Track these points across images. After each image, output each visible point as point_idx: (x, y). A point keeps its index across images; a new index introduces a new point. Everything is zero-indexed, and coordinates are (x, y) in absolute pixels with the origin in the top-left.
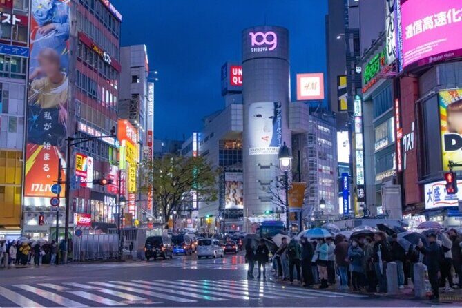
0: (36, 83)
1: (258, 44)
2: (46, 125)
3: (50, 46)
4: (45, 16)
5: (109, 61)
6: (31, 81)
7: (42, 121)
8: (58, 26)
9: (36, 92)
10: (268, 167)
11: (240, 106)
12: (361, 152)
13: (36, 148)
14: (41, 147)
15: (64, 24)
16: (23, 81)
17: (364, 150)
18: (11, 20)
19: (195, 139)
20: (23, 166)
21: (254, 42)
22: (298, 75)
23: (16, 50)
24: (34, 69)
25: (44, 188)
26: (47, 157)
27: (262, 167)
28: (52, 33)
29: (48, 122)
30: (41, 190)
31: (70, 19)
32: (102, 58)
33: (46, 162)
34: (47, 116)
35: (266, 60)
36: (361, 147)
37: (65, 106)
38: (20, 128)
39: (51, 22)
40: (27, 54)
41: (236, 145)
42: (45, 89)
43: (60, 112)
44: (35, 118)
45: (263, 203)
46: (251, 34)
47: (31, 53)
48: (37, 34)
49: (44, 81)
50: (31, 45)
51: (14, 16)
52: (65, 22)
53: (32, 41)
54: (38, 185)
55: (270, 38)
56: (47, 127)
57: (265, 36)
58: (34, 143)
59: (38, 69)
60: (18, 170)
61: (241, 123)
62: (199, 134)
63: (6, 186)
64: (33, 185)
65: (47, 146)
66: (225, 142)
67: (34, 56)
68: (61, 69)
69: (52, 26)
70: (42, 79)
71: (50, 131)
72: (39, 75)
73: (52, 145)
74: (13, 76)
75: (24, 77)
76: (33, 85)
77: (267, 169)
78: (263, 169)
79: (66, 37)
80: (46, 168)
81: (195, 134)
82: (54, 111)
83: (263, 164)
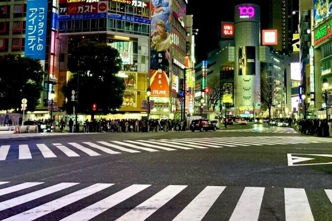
0: (154, 38)
1: (243, 13)
2: (160, 60)
3: (160, 19)
4: (158, 3)
5: (183, 25)
6: (152, 37)
7: (157, 58)
8: (164, 8)
9: (154, 43)
10: (249, 81)
11: (233, 48)
12: (313, 75)
13: (155, 72)
14: (157, 71)
15: (167, 7)
16: (148, 37)
17: (314, 74)
18: (142, 5)
19: (204, 64)
20: (149, 81)
21: (241, 12)
22: (263, 31)
23: (145, 21)
24: (153, 31)
25: (159, 92)
26: (160, 76)
27: (245, 81)
28: (162, 12)
29: (161, 58)
30: (158, 93)
31: (170, 5)
32: (181, 24)
33: (160, 79)
34: (160, 55)
35: (248, 23)
36: (313, 73)
37: (169, 50)
38: (147, 61)
39: (161, 6)
40: (150, 23)
41: (228, 68)
42: (159, 41)
43: (166, 53)
44: (154, 56)
45: (246, 100)
46: (240, 8)
47: (152, 23)
48: (154, 13)
49: (158, 37)
50: (152, 18)
51: (143, 3)
52: (168, 6)
53: (152, 16)
54: (156, 91)
55: (251, 11)
56: (160, 61)
57: (247, 9)
58: (154, 69)
59: (155, 31)
60: (146, 83)
61: (233, 57)
62: (206, 62)
63: (141, 91)
64: (154, 91)
65: (160, 71)
66: (223, 67)
67: (153, 24)
68: (166, 31)
69: (161, 8)
70: (157, 36)
71: (161, 63)
72: (156, 34)
73: (163, 70)
74: (143, 34)
75: (148, 35)
76: (153, 39)
77: (248, 82)
78: (246, 82)
79: (168, 14)
80: (160, 82)
81: (204, 62)
82: (163, 53)
83: (245, 79)
